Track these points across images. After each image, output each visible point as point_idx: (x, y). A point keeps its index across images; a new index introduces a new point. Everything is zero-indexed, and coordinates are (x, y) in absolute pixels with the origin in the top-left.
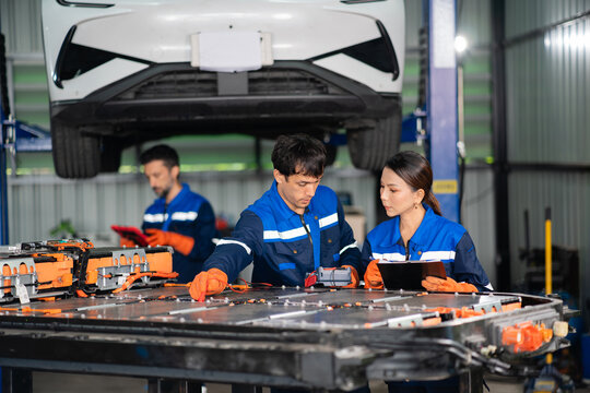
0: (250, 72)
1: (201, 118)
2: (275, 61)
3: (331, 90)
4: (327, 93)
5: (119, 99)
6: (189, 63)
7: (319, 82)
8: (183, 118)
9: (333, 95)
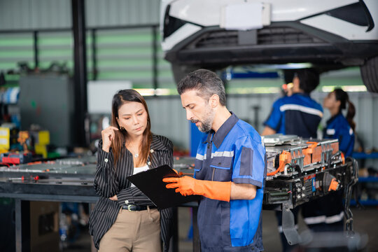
0: (259, 30)
2: (272, 23)
3: (315, 40)
4: (313, 42)
6: (218, 26)
9: (316, 44)
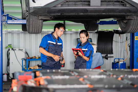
1: (83, 14)
3: (127, 5)
5: (55, 7)
7: (123, 3)
8: (77, 14)
